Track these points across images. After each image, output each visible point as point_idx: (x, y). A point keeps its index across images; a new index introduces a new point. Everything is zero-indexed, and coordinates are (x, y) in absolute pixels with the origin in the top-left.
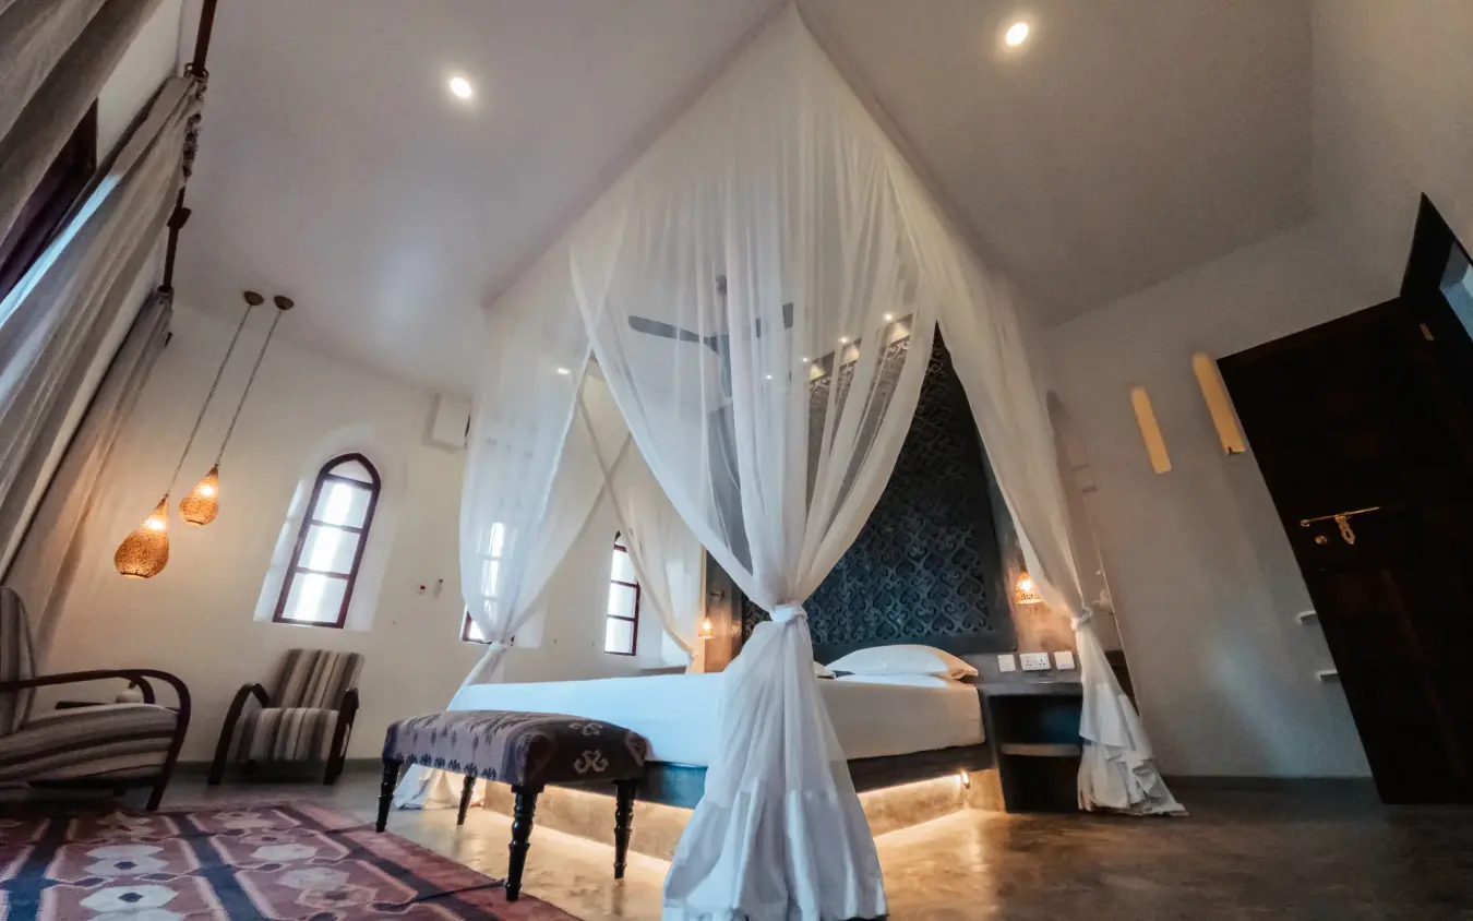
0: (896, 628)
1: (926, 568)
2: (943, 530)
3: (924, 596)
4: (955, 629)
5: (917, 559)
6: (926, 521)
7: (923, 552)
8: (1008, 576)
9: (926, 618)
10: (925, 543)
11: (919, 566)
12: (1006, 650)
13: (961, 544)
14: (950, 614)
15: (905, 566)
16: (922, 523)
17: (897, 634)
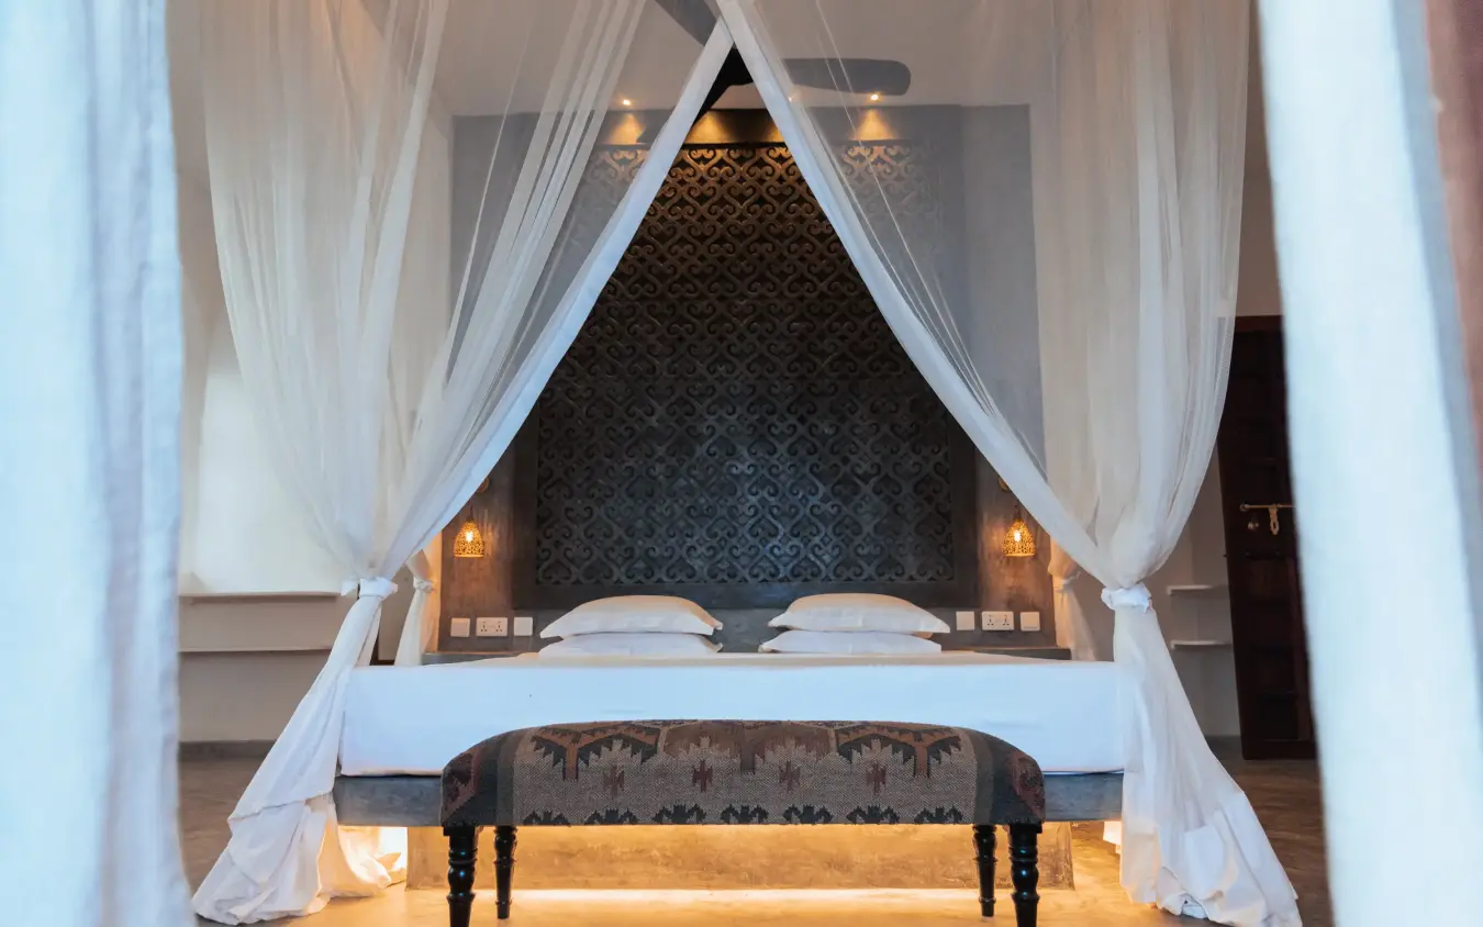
0: (823, 567)
1: (877, 492)
2: (905, 446)
3: (868, 529)
4: (906, 576)
5: (865, 478)
6: (885, 428)
7: (874, 471)
8: (982, 520)
9: (869, 559)
10: (877, 459)
11: (867, 489)
12: (965, 607)
13: (929, 469)
14: (901, 556)
15: (846, 487)
16: (878, 430)
17: (823, 575)
